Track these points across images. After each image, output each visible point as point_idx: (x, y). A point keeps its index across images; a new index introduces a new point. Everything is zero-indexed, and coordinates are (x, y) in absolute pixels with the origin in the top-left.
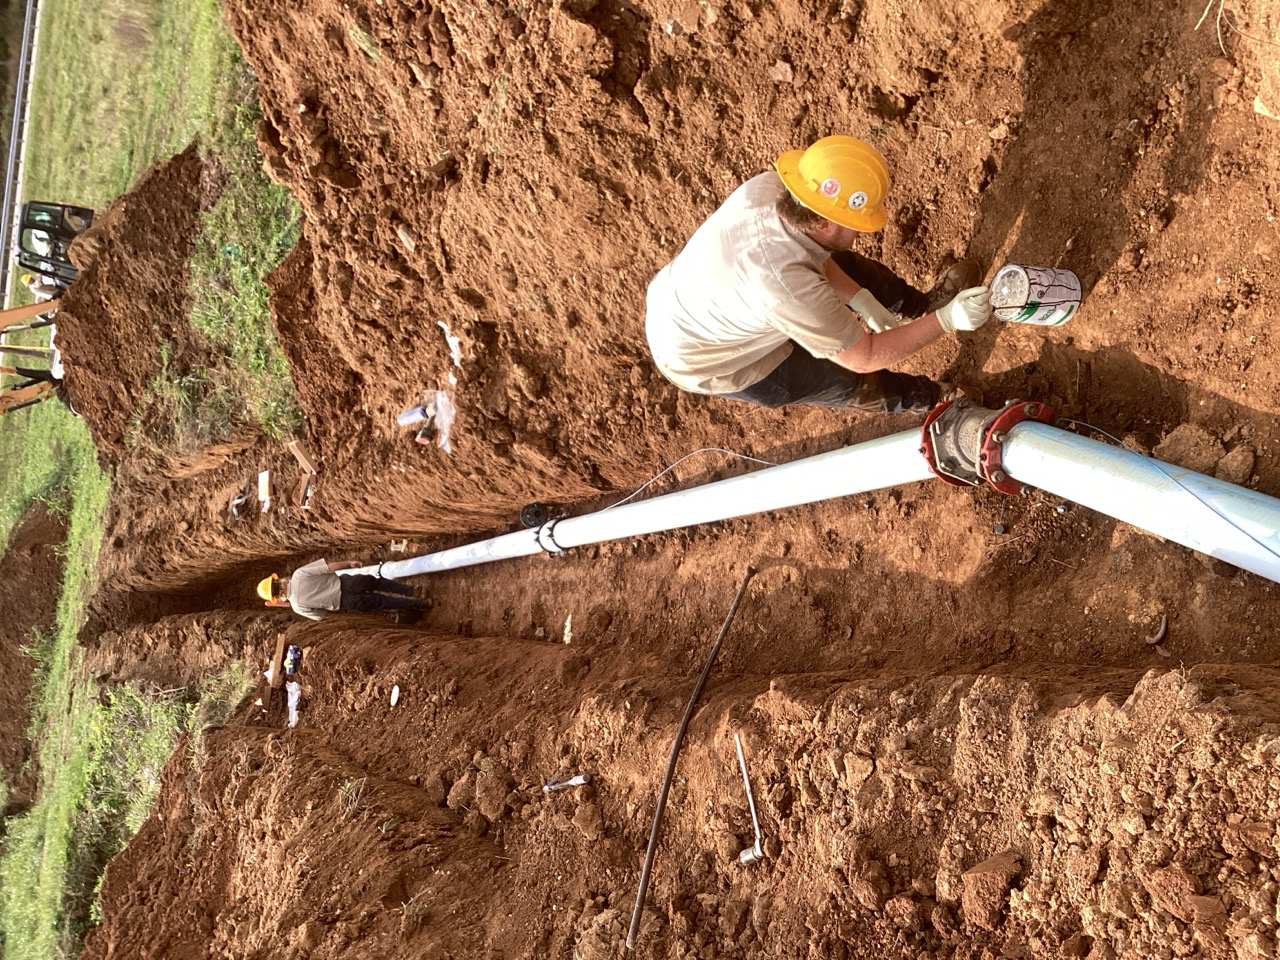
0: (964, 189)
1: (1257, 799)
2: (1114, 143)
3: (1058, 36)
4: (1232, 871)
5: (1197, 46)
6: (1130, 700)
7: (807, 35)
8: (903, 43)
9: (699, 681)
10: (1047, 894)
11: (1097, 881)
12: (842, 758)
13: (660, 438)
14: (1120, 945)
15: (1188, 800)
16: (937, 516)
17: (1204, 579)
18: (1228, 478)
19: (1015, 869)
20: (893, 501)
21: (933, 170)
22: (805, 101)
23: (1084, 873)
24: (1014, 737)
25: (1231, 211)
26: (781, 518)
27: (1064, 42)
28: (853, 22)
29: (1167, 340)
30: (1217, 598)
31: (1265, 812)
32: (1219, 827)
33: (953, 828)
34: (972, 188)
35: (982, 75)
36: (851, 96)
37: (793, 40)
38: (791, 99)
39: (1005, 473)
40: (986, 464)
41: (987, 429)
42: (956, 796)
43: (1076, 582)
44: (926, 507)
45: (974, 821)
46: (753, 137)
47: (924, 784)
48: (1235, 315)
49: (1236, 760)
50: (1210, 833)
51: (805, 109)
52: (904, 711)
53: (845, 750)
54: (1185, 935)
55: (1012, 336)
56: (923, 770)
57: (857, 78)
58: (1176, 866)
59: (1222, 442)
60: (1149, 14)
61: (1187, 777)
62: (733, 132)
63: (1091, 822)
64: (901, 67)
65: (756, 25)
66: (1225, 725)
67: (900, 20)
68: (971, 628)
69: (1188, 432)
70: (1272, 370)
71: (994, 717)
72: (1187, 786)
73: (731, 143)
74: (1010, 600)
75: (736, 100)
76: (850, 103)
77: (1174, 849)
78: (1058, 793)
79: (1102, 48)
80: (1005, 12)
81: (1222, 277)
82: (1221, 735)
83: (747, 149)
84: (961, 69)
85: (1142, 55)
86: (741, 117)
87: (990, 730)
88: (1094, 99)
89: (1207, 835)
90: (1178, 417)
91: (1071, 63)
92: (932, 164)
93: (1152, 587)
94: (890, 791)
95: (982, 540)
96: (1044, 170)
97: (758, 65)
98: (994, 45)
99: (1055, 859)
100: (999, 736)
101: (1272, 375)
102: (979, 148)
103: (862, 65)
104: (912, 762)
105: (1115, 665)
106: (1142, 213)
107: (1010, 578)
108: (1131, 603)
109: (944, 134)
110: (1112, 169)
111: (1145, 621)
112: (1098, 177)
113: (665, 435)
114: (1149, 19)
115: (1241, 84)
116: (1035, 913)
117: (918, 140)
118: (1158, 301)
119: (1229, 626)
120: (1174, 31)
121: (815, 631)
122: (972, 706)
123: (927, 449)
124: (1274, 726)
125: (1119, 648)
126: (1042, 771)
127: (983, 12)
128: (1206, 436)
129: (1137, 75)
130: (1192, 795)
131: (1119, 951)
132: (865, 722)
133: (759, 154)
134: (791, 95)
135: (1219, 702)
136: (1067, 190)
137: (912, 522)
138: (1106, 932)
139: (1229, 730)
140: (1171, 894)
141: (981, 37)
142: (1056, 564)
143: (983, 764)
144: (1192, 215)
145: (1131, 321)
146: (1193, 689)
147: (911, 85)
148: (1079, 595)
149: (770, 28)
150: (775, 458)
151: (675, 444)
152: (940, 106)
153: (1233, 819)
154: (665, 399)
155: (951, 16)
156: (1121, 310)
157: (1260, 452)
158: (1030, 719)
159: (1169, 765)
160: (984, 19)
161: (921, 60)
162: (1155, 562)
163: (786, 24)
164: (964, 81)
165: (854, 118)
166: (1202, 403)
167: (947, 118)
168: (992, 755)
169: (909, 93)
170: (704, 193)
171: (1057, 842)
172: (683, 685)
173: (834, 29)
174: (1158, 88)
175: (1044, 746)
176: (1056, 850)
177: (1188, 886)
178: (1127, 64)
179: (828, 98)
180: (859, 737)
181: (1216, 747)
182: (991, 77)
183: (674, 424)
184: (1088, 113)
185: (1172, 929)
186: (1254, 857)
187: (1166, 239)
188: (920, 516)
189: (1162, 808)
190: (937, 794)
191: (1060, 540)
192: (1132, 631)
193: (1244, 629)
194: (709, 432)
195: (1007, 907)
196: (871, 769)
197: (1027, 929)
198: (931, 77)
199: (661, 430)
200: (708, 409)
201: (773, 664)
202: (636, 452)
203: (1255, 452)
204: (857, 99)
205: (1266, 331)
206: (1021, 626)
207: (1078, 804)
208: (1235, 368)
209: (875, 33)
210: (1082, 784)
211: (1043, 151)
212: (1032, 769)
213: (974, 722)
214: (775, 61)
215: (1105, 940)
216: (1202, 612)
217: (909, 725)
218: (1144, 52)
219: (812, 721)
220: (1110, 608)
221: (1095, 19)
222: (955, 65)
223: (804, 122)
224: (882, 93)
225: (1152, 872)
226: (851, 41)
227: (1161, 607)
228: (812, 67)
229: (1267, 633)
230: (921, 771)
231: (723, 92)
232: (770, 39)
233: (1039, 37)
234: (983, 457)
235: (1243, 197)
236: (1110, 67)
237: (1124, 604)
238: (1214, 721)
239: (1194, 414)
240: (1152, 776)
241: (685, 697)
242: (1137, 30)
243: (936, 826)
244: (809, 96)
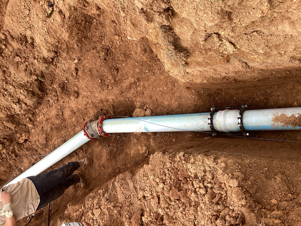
0: (72, 76)
1: (182, 167)
2: (101, 58)
3: (81, 38)
4: (183, 183)
5: (111, 34)
6: (150, 162)
7: (22, 49)
8: (47, 46)
9: (47, 216)
10: (150, 213)
11: (159, 203)
12: (92, 212)
13: (13, 161)
14: (169, 213)
15: (169, 174)
16: (93, 149)
17: (151, 138)
18: (148, 116)
19: (141, 212)
20: (81, 151)
21: (63, 73)
22: (26, 65)
23: (156, 202)
24: (130, 184)
25: (129, 65)
26: (54, 167)
27: (83, 39)
28: (32, 44)
29: (126, 94)
30: (155, 141)
31: (184, 168)
32: (177, 176)
33: (124, 212)
34: (74, 75)
35: (68, 50)
36: (38, 60)
37: (18, 51)
38: (22, 65)
39: (105, 132)
40: (100, 132)
41: (98, 124)
42: (122, 205)
43: (128, 150)
44: (90, 149)
45: (128, 208)
46: (15, 76)
47: (114, 206)
48: (137, 85)
49: (175, 162)
50: (176, 178)
51: (27, 66)
52: (103, 193)
53: (92, 210)
54: (180, 202)
55: (95, 104)
56: (112, 203)
57: (38, 56)
58: (173, 188)
59: (144, 110)
60: (99, 30)
61: (167, 170)
62: (9, 76)
63: (152, 192)
64: (48, 51)
65: (7, 50)
66: (170, 156)
67: (44, 40)
68: (109, 170)
69: (137, 110)
70: (148, 93)
71: (123, 182)
72: (168, 172)
73: (9, 79)
74: (116, 160)
75: (7, 68)
76: (38, 62)
77: (171, 185)
78: (144, 190)
79: (92, 39)
80: (68, 34)
81: (132, 78)
82: (170, 158)
83: (14, 79)
84: (62, 49)
85: (100, 39)
86: (10, 72)
87: (124, 185)
88: (94, 50)
89: (176, 179)
90: (134, 109)
91: (86, 43)
92: (63, 72)
93: (142, 144)
94: (107, 212)
95: (105, 150)
96: (89, 67)
97: (11, 59)
98: (68, 42)
99: (148, 205)
100: (126, 186)
101: (148, 94)
102: (72, 66)
103: (38, 53)
104: (109, 203)
105: (141, 163)
106: (112, 70)
107: (114, 156)
108: (140, 149)
109: (63, 65)
110: (103, 63)
111: (144, 152)
112: (101, 66)
113: (14, 159)
114: (99, 31)
115: (122, 40)
116: (149, 219)
117: (58, 67)
118: (122, 87)
119: (159, 145)
120: (105, 32)
121: (73, 190)
122: (118, 183)
123: (86, 134)
124: (178, 152)
125: (141, 160)
126: (138, 187)
127: (63, 35)
128: (141, 110)
129: (101, 43)
130: (170, 173)
131: (169, 214)
132: (95, 200)
133: (18, 80)
134: (22, 64)
135: (166, 153)
136: (95, 70)
137: (88, 153)
138: (165, 212)
139: (171, 157)
140: (175, 194)
141: (65, 41)
142: (122, 148)
143: (125, 194)
144: (122, 68)
145: (118, 92)
146: (161, 153)
147: (52, 55)
148: (129, 152)
149: (11, 49)
150: (48, 153)
151: (18, 161)
152: (60, 59)
153: (179, 173)
154: (11, 150)
155: (56, 37)
156: (115, 91)
157: (152, 109)
158: (131, 179)
159: (163, 170)
160: (64, 37)
161: (52, 49)
162: (141, 139)
163: (15, 48)
164: (64, 52)
165: (40, 66)
166: (138, 104)
167: (63, 61)
168: (126, 191)
169: (52, 57)
170: (6, 93)
171: (147, 201)
172: (43, 219)
173: (28, 46)
174: (106, 45)
175: (136, 182)
176: (148, 203)
177: (177, 191)
178: (98, 41)
179: (32, 63)
180: (95, 204)
181: (170, 161)
182: (70, 50)
183: (16, 156)
184: (94, 53)
185: (177, 202)
186: (186, 178)
187: (119, 74)
188: (89, 151)
189: (165, 179)
190: (118, 207)
191: (121, 143)
192: (142, 155)
193: (162, 144)
194: (27, 154)
195: (143, 222)
196: (100, 210)
197: (149, 223)
198: (56, 52)
199: (13, 159)
200: (25, 148)
201: (65, 203)
202: (8, 167)
203: (151, 109)
204: (39, 61)
205: (144, 86)
206: (120, 165)
207: (148, 190)
208: (141, 95)
209: (39, 45)
210: (148, 185)
211: (87, 63)
212: (136, 188)
213: (120, 186)
214: (15, 57)
215: (166, 213)
216: (153, 145)
217: (105, 195)
218: (101, 38)
219: (81, 208)
220: (136, 152)
221: (88, 33)
222: (61, 49)
223: (27, 69)
224: (45, 58)
225: (169, 192)
226: (33, 48)
227: (146, 147)
228: (25, 56)
229: (166, 143)
230: (112, 204)
231: (3, 67)
232: (12, 52)
233: (78, 39)
234: (99, 131)
235: (130, 61)
236: (95, 42)
237: (138, 150)
238: (168, 157)
239: (137, 106)
240: (161, 174)
241: (45, 222)
242: (98, 34)
243: (120, 214)
244: (27, 63)
